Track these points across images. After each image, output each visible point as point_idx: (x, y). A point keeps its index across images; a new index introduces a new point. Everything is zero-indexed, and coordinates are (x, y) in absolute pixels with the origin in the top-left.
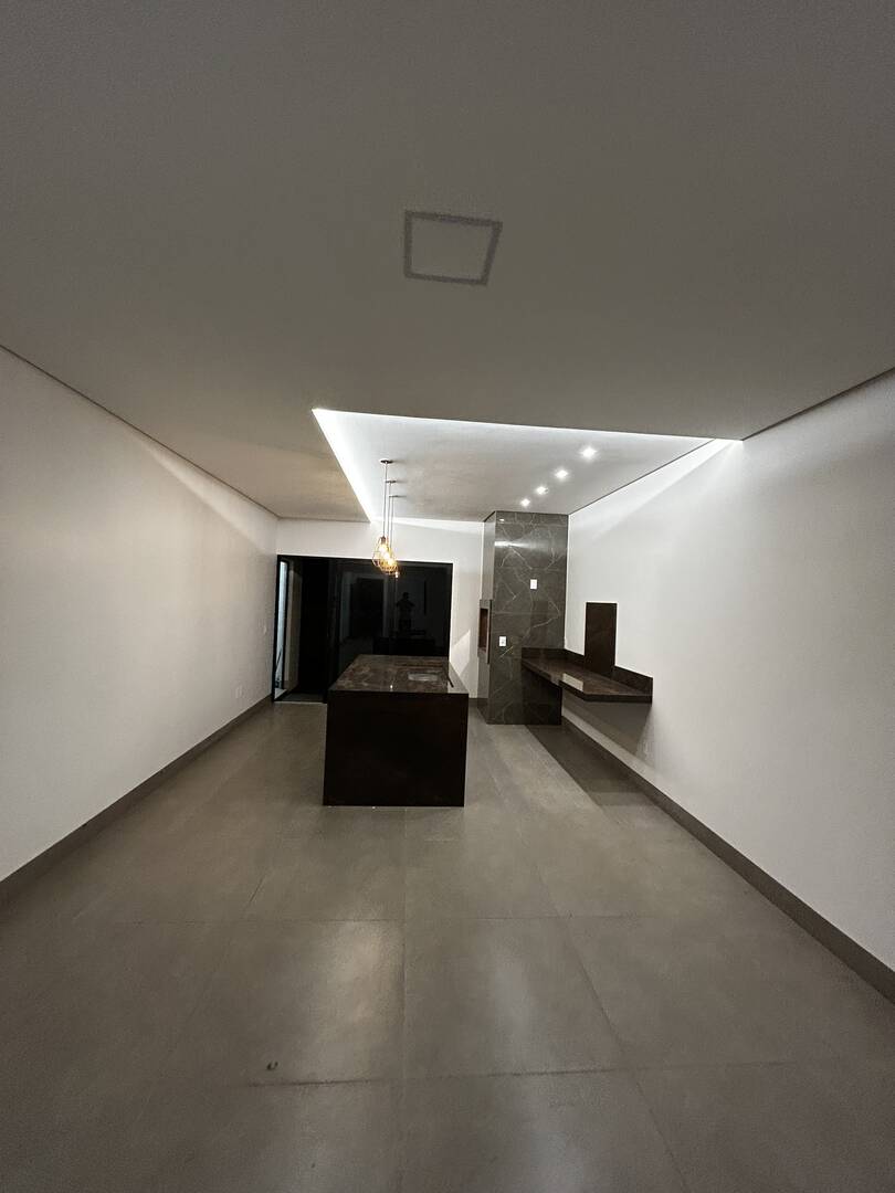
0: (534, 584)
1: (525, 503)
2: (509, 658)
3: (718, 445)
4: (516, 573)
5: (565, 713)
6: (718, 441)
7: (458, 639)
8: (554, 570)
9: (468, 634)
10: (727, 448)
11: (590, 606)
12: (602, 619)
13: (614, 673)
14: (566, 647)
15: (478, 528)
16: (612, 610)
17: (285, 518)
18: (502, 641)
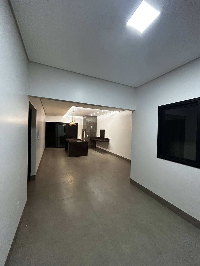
0: (92, 127)
1: (91, 115)
2: (88, 138)
4: (89, 125)
5: (97, 146)
6: (115, 111)
8: (95, 124)
9: (81, 135)
11: (101, 130)
12: (102, 132)
13: (105, 139)
14: (97, 136)
15: (82, 117)
16: (104, 130)
17: (47, 115)
18: (87, 136)
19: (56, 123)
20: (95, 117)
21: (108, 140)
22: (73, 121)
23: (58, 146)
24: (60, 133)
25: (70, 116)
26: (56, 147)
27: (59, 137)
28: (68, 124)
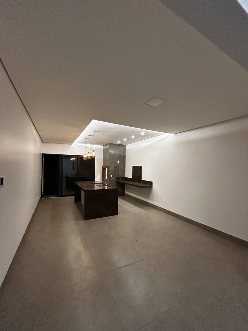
0: (118, 162)
1: (119, 142)
2: (113, 180)
3: (167, 135)
4: (114, 159)
5: (126, 192)
7: (97, 176)
8: (123, 158)
9: (100, 175)
10: (170, 135)
11: (133, 167)
12: (137, 170)
13: (142, 182)
14: (126, 177)
15: (101, 147)
16: (141, 167)
17: (45, 143)
18: (111, 176)
19: (60, 156)
20: (123, 146)
21: (149, 184)
22: (87, 153)
23: (63, 194)
24: (67, 171)
25: (84, 145)
26: (60, 194)
27: (65, 176)
28: (79, 158)
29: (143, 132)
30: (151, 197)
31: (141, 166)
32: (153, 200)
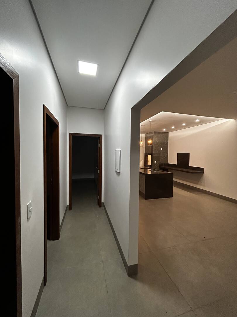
0: (162, 149)
1: (164, 130)
2: (156, 166)
4: (158, 146)
8: (166, 145)
11: (178, 153)
13: (189, 168)
14: (168, 163)
18: (155, 162)
21: (200, 171)
29: (198, 118)
30: (202, 183)
31: (189, 153)
32: (204, 186)
